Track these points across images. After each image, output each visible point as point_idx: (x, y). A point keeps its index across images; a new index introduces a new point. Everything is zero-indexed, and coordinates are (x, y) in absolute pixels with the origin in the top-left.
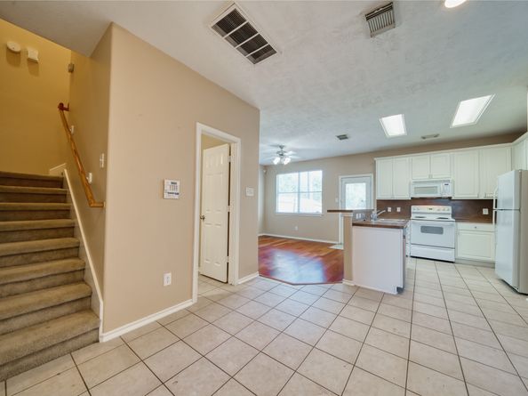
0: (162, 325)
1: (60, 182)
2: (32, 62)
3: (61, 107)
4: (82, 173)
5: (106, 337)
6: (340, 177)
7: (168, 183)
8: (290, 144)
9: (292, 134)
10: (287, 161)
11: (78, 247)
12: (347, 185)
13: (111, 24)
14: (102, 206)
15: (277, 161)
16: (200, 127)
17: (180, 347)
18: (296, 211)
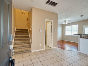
0: (39, 51)
1: (27, 30)
2: (24, 13)
3: (27, 19)
4: (29, 29)
5: (32, 51)
6: (83, 26)
7: (40, 29)
8: (67, 19)
9: (67, 17)
10: (67, 23)
11: (29, 39)
12: (86, 28)
13: (32, 7)
14: (32, 33)
15: (64, 23)
16: (45, 20)
17: (41, 54)
18: (70, 35)
